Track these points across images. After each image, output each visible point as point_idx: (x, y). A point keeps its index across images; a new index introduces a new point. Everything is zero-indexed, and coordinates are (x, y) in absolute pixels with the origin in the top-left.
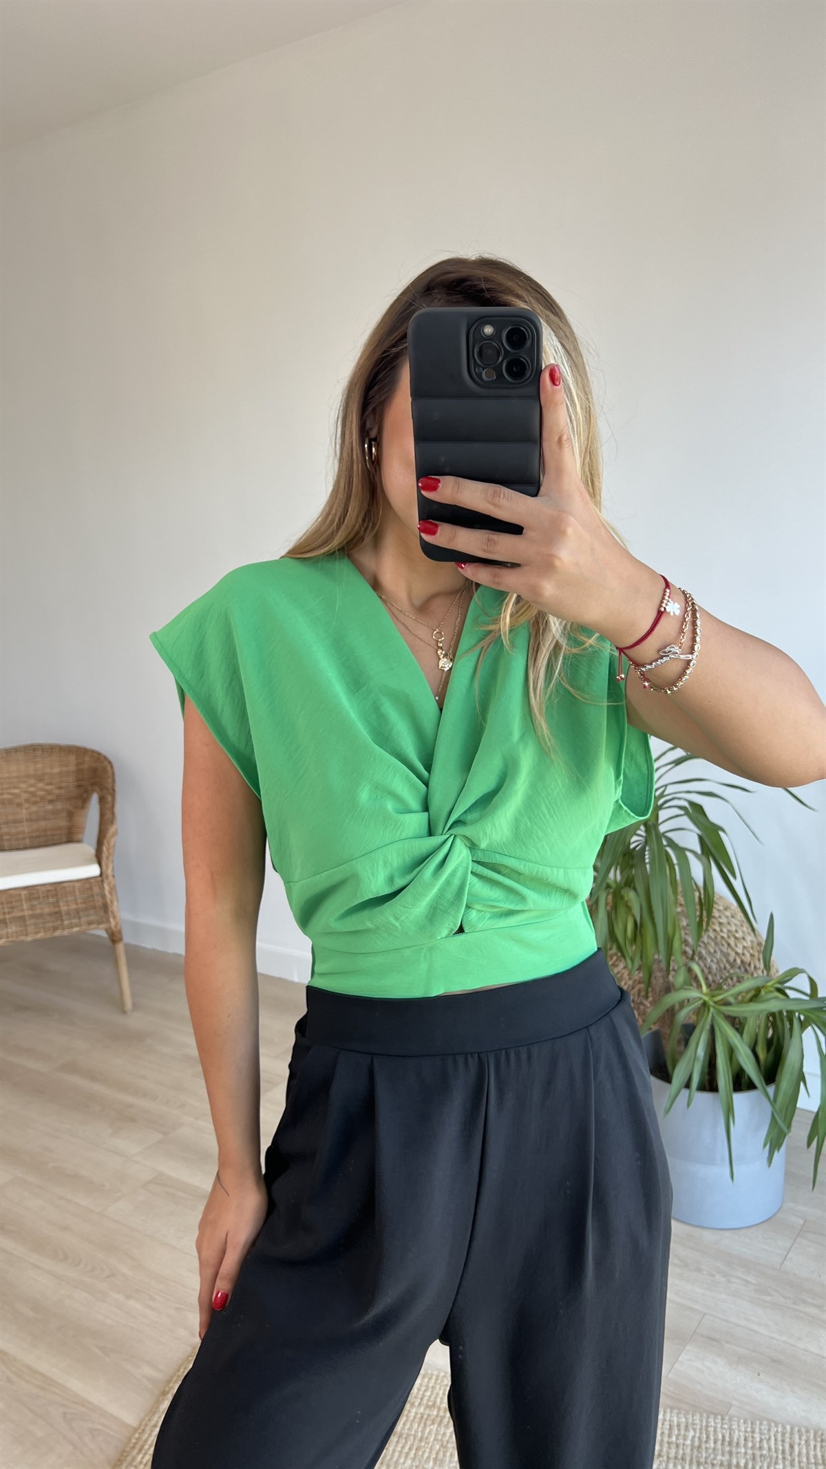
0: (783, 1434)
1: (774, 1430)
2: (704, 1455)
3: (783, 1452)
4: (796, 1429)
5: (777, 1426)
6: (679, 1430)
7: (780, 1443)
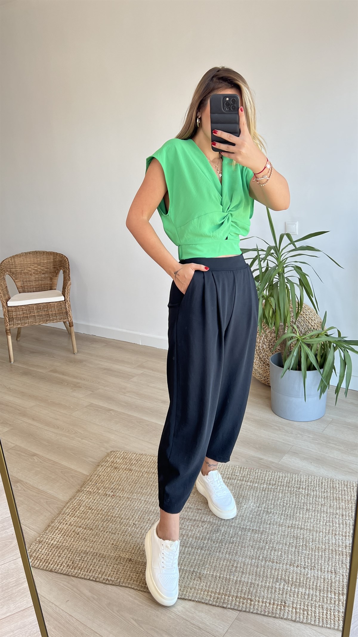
0: (319, 480)
1: (316, 478)
2: (291, 485)
3: (319, 484)
4: (324, 478)
5: (317, 477)
6: (282, 478)
7: (318, 482)
